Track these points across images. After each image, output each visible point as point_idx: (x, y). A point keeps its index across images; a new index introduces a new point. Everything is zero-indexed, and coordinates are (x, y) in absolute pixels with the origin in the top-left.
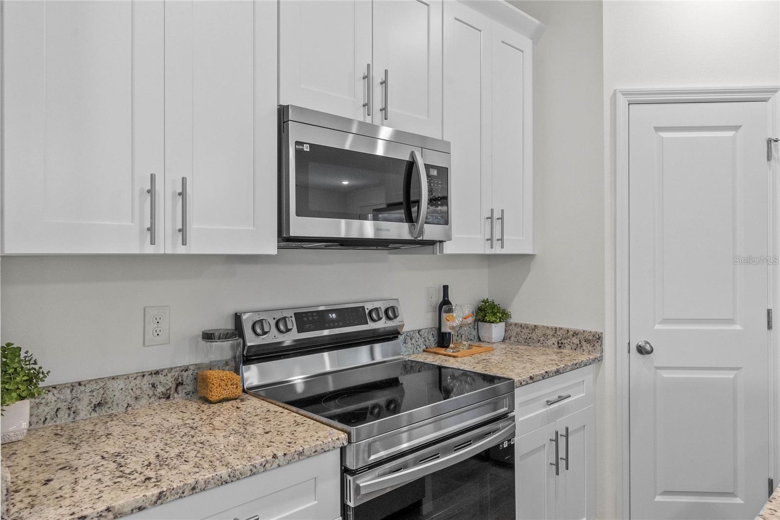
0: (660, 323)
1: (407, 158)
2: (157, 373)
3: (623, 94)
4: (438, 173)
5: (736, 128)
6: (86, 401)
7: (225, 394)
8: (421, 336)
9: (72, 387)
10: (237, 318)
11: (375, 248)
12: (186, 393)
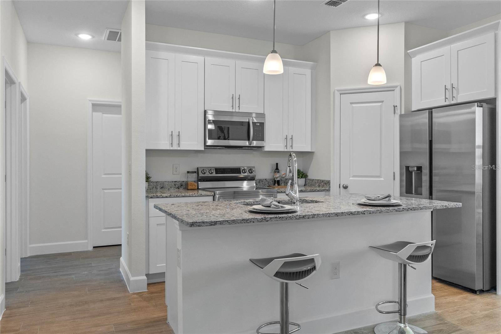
0: (352, 177)
1: (248, 121)
2: (176, 181)
3: (338, 91)
4: (260, 124)
5: (382, 102)
6: (159, 186)
7: (192, 188)
8: (266, 181)
9: (156, 182)
10: (198, 168)
11: (239, 149)
12: (184, 188)
